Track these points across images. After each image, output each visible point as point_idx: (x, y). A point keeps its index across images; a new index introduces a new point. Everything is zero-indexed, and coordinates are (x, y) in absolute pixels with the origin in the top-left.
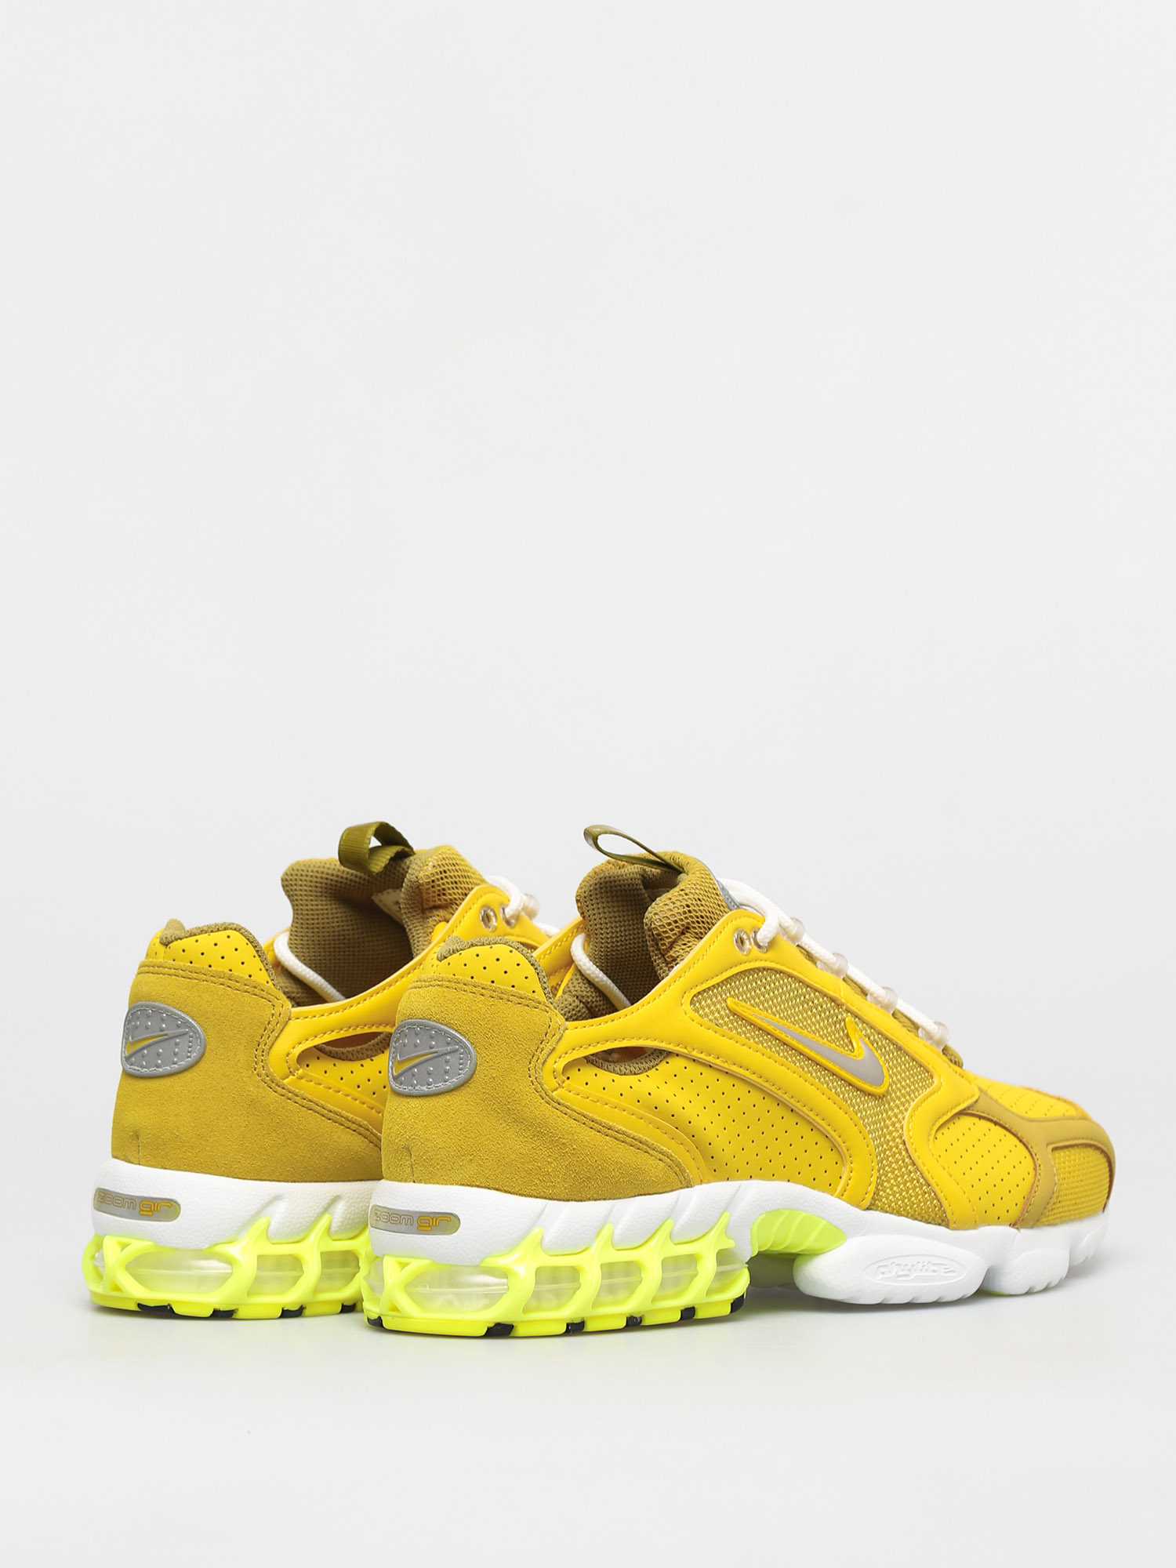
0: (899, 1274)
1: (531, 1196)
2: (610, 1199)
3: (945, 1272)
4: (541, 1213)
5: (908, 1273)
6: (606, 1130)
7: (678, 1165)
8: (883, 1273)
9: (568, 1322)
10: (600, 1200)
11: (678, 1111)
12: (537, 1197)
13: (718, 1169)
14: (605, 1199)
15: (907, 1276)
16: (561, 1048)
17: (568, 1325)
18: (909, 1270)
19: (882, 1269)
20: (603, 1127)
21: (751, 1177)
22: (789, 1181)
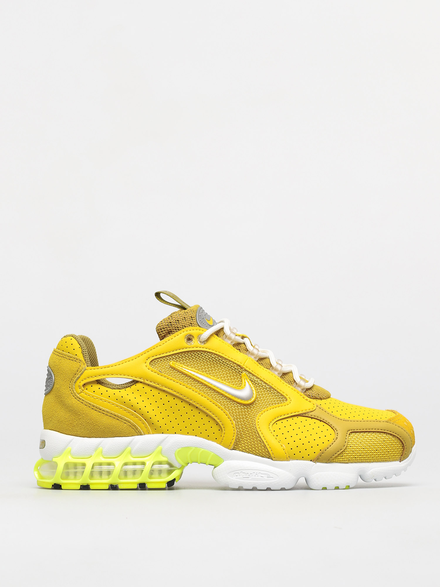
0: (244, 476)
1: (69, 435)
2: (102, 437)
3: (267, 477)
4: (71, 441)
5: (248, 476)
6: (98, 410)
7: (135, 426)
8: (237, 476)
9: (81, 485)
10: (98, 437)
11: (135, 404)
12: (71, 435)
13: (156, 429)
14: (100, 437)
15: (248, 478)
16: (82, 377)
17: (81, 486)
18: (249, 475)
19: (237, 474)
20: (98, 408)
21: (175, 433)
22: (196, 436)
